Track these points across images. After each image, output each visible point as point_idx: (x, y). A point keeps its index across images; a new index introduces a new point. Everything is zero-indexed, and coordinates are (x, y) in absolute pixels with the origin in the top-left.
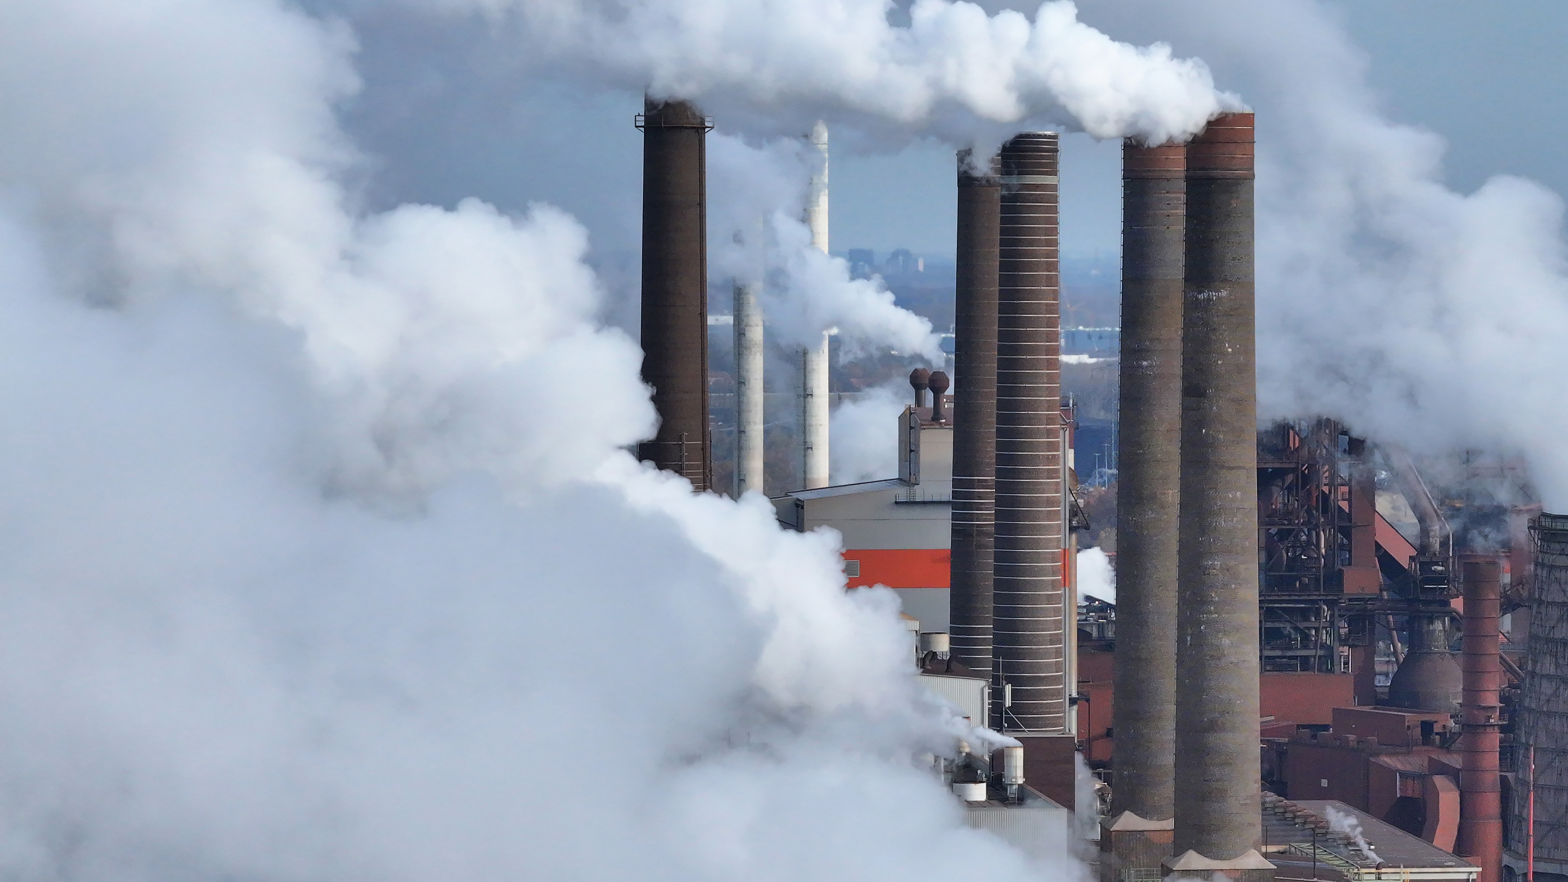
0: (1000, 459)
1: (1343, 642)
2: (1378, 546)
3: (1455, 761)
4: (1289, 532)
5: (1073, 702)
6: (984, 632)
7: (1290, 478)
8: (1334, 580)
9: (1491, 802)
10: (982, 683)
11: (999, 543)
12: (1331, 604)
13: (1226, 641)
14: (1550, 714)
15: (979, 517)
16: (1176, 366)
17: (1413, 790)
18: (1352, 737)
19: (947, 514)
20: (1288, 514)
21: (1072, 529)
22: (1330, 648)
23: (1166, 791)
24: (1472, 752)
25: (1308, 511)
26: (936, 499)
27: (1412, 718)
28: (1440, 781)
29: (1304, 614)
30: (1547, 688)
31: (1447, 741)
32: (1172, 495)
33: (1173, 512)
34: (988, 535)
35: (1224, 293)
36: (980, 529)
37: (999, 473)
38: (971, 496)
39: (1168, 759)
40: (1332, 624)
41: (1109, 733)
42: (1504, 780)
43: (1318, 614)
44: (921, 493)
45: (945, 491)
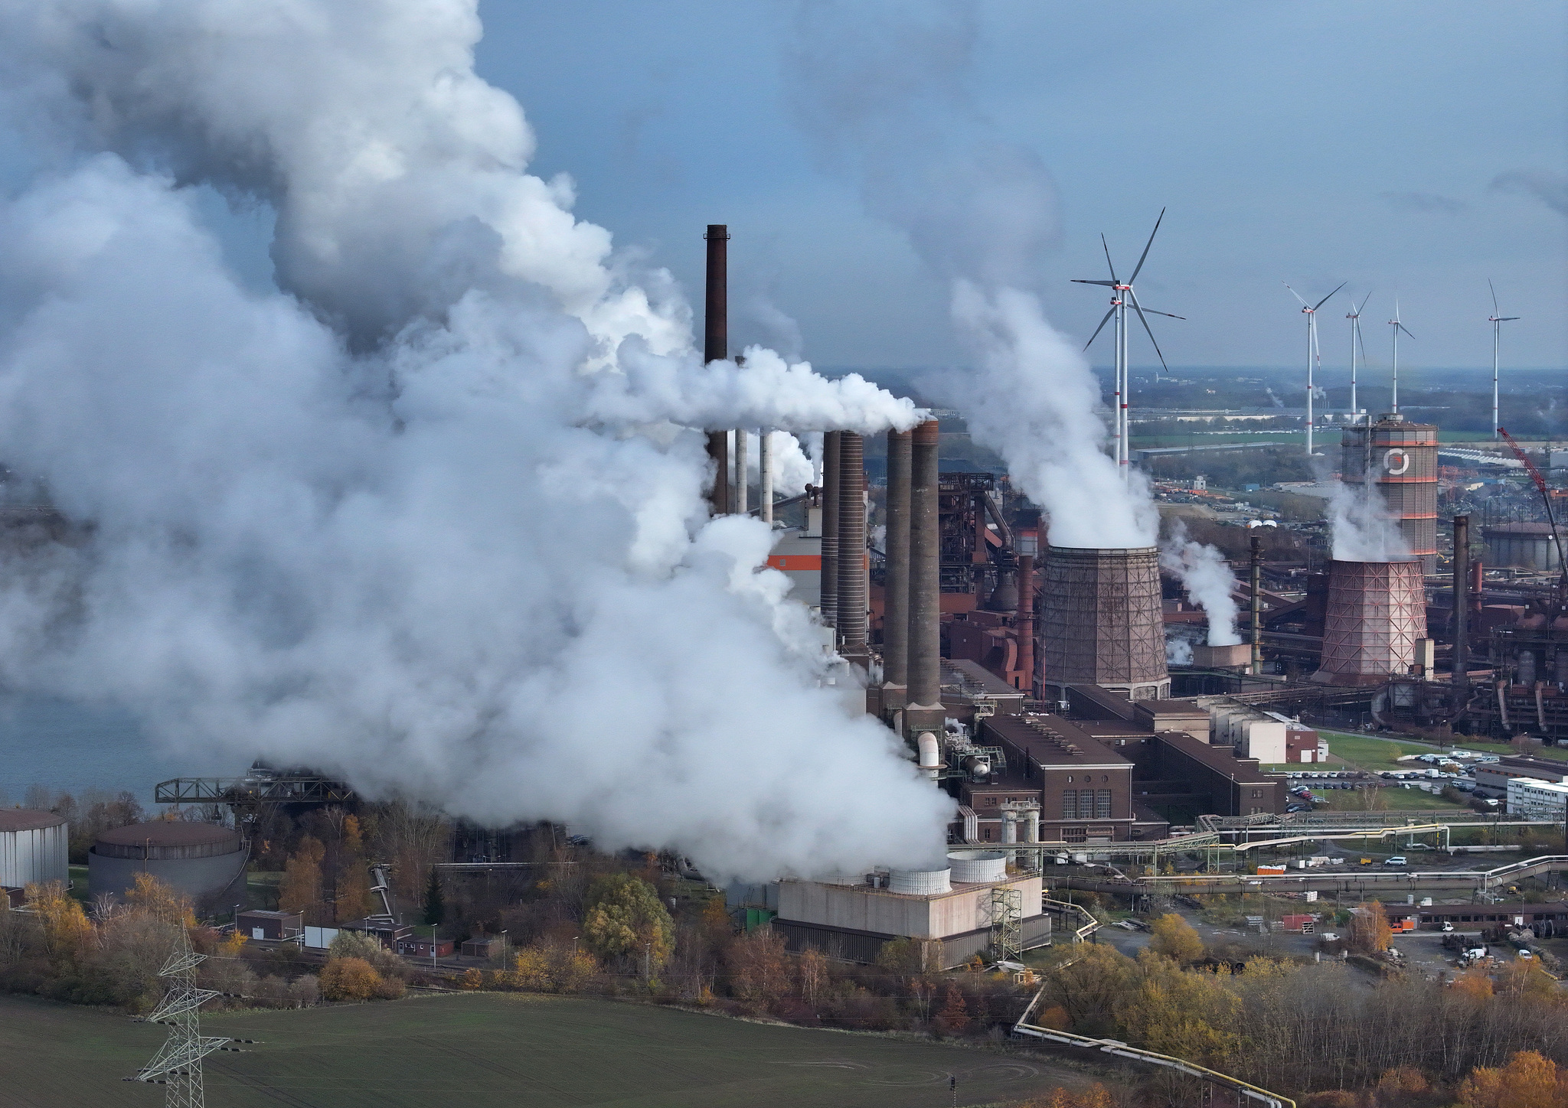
0: (840, 530)
1: (972, 580)
2: (986, 539)
3: (1015, 632)
4: (952, 538)
5: (868, 613)
6: (834, 597)
7: (952, 518)
8: (969, 558)
9: (1030, 649)
10: (834, 629)
11: (840, 562)
12: (968, 566)
13: (927, 623)
14: (1051, 623)
15: (832, 553)
16: (908, 511)
17: (999, 644)
18: (976, 623)
19: (820, 541)
20: (951, 531)
21: (867, 547)
22: (967, 584)
23: (904, 674)
24: (1021, 629)
25: (959, 530)
26: (815, 536)
27: (999, 615)
28: (1010, 641)
29: (957, 571)
30: (1051, 614)
31: (1012, 626)
32: (907, 561)
33: (907, 568)
34: (835, 560)
35: (926, 490)
36: (833, 559)
37: (840, 535)
38: (829, 545)
39: (905, 662)
40: (968, 574)
41: (882, 618)
42: (1034, 640)
43: (963, 570)
44: (809, 533)
45: (820, 533)
